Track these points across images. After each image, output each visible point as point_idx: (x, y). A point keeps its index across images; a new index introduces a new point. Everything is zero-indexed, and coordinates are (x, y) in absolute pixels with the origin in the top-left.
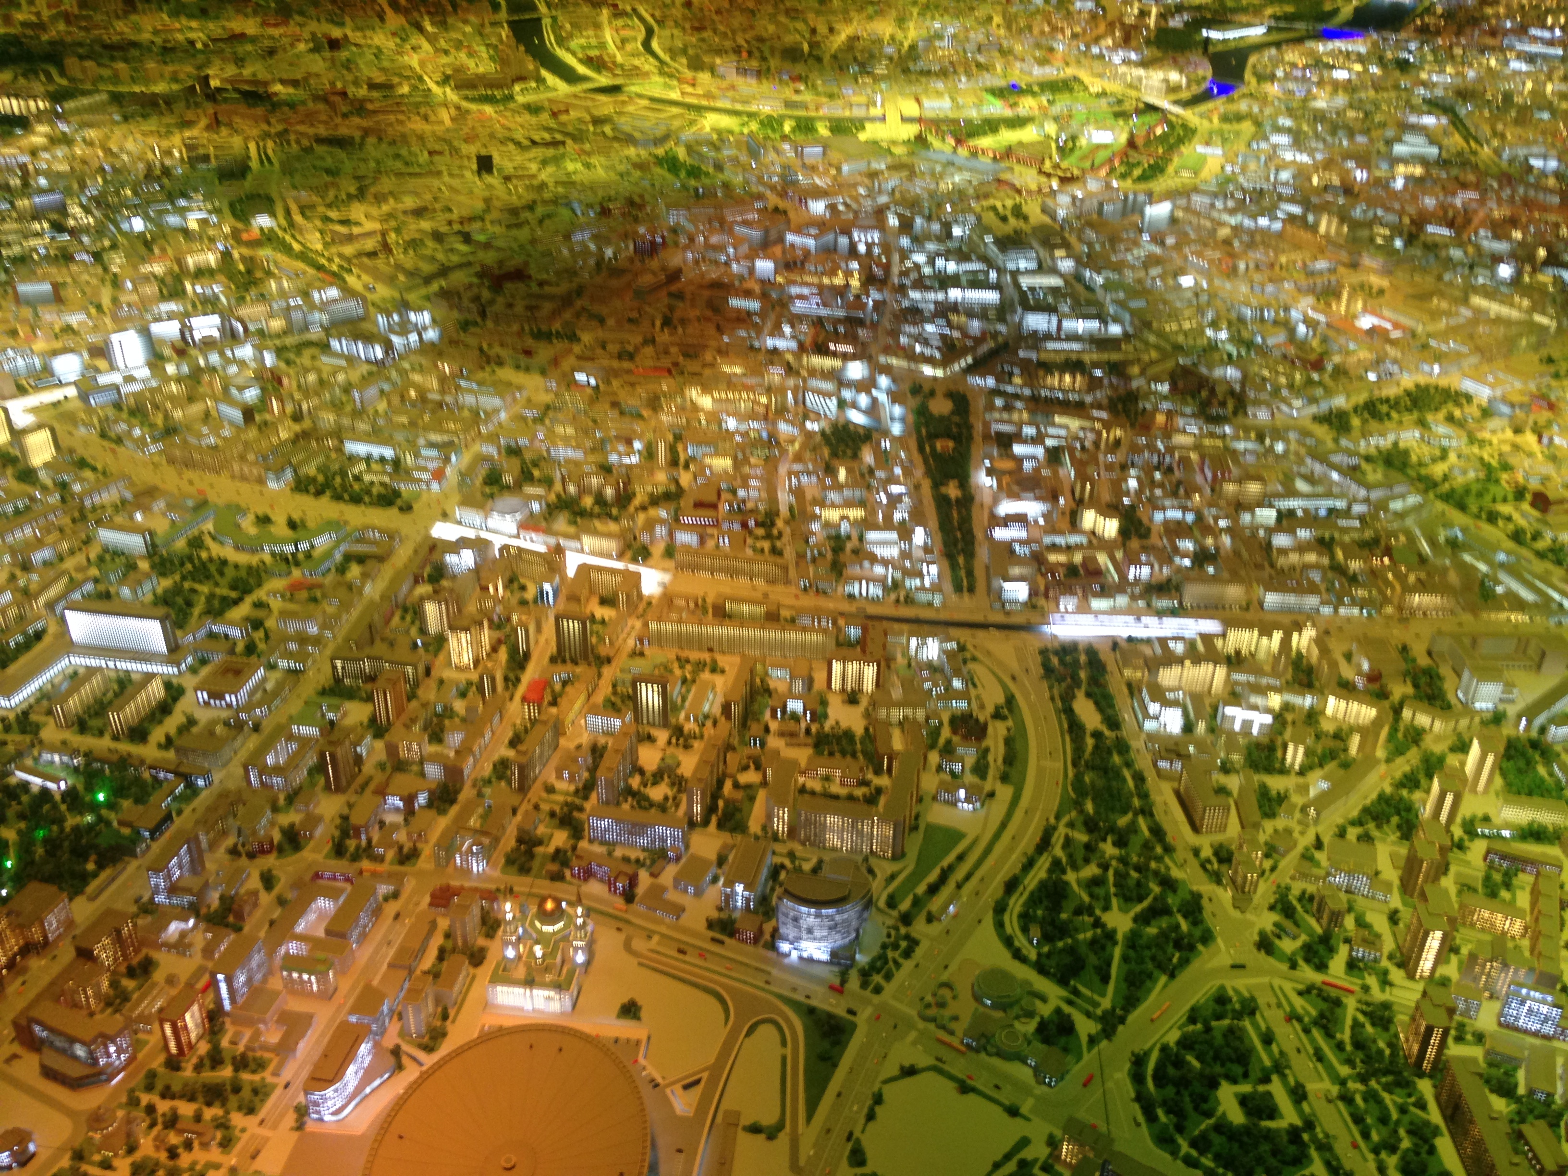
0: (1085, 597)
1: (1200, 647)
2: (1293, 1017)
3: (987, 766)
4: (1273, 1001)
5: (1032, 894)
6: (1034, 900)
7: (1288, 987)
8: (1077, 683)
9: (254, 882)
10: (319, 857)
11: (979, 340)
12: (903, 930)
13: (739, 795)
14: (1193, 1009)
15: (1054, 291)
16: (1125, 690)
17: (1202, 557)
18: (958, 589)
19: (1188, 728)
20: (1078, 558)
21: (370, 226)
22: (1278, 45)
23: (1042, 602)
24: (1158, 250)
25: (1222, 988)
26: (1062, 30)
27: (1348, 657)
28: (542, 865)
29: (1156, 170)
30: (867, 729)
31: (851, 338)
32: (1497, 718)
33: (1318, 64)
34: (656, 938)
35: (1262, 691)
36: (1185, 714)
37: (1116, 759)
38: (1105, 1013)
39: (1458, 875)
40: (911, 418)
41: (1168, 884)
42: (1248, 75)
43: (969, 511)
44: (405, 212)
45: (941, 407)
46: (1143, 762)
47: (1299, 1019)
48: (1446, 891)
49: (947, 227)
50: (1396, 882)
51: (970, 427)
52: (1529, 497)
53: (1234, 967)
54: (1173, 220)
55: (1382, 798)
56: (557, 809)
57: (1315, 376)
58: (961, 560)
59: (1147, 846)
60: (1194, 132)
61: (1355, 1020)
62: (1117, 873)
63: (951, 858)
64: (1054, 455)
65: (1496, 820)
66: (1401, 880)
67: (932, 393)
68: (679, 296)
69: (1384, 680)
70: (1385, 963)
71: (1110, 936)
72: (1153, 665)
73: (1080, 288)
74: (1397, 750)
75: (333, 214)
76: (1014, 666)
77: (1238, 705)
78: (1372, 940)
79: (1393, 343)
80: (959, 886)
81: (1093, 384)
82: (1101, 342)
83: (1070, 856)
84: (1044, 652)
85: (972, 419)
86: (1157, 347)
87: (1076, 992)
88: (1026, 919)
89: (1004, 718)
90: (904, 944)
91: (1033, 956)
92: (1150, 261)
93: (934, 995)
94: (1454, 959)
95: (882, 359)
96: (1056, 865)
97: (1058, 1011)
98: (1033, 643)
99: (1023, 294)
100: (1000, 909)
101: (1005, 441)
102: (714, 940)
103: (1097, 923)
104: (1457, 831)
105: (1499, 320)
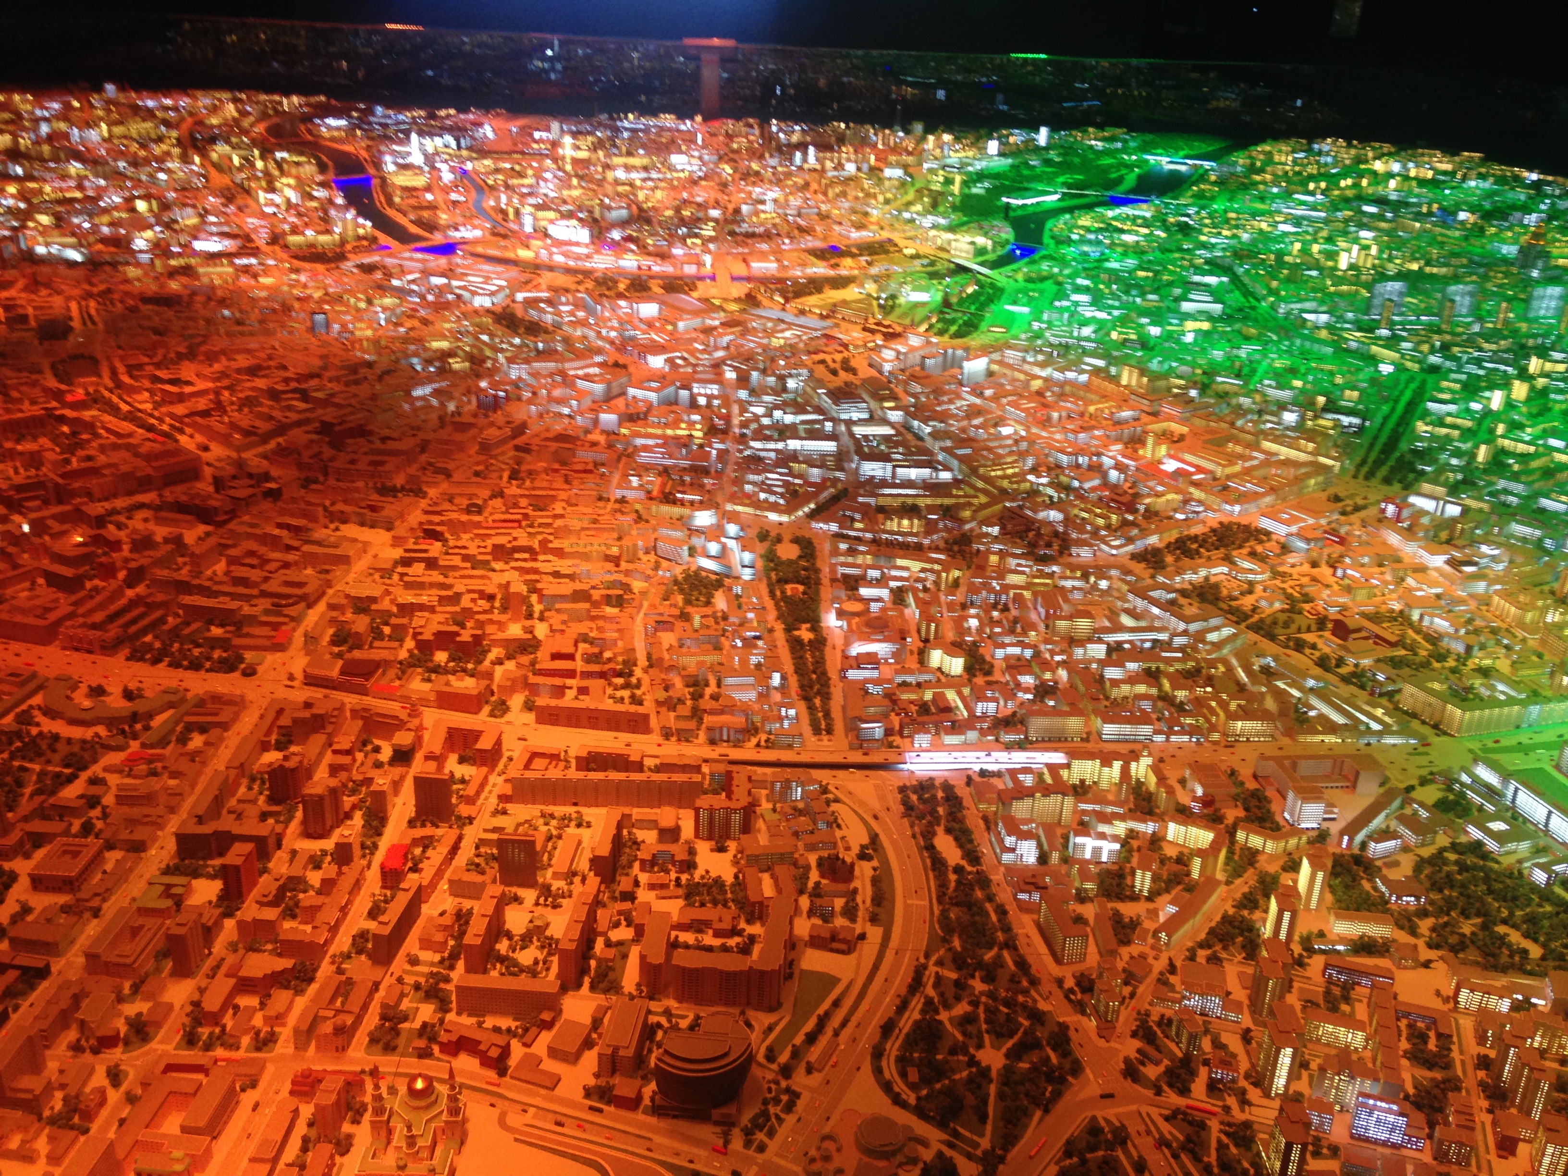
0: (937, 733)
1: (1049, 779)
2: (1162, 1143)
3: (856, 908)
4: (1142, 1128)
5: (907, 1035)
6: (910, 1042)
7: (1154, 1112)
8: (937, 820)
9: (100, 1079)
10: (170, 1048)
11: (821, 486)
12: (784, 1084)
13: (611, 953)
14: (1068, 1142)
15: (886, 438)
16: (981, 823)
17: (1043, 691)
18: (817, 731)
19: (1043, 859)
20: (928, 696)
21: (201, 385)
22: (1070, 210)
23: (897, 740)
24: (978, 401)
25: (1094, 1118)
26: (874, 196)
27: (1182, 782)
28: (409, 1042)
29: (970, 327)
30: (736, 877)
31: (699, 487)
32: (1322, 836)
33: (1109, 228)
34: (532, 1111)
35: (1107, 819)
36: (1040, 846)
37: (979, 894)
38: (985, 1152)
39: (1301, 990)
40: (760, 564)
41: (1037, 1017)
42: (1046, 239)
43: (822, 651)
44: (239, 371)
45: (788, 552)
46: (1004, 895)
47: (1168, 1145)
48: (1292, 1007)
49: (782, 379)
50: (1246, 1002)
51: (818, 571)
52: (1330, 626)
53: (1103, 1097)
54: (990, 374)
55: (1225, 918)
56: (422, 980)
57: (1130, 518)
58: (817, 701)
59: (1013, 980)
60: (1001, 290)
61: (1219, 1141)
62: (987, 1010)
63: (826, 1005)
64: (899, 596)
65: (1331, 937)
66: (1250, 998)
67: (779, 540)
68: (525, 449)
69: (1217, 805)
70: (1243, 1083)
71: (985, 1073)
72: (1007, 798)
73: (909, 437)
74: (1236, 871)
75: (162, 374)
76: (876, 805)
77: (1087, 834)
78: (1228, 1061)
79: (1197, 484)
80: (836, 1034)
81: (930, 528)
82: (933, 488)
83: (941, 995)
84: (902, 789)
85: (819, 564)
86: (984, 491)
87: (956, 1135)
88: (902, 1061)
89: (869, 858)
90: (785, 1098)
91: (912, 1101)
92: (973, 412)
93: (819, 1148)
94: (1305, 1074)
95: (729, 507)
96: (929, 1002)
97: (940, 1155)
98: (891, 780)
99: (857, 442)
100: (878, 1054)
101: (852, 584)
102: (591, 1108)
103: (973, 1062)
104: (1297, 949)
105: (1288, 463)
